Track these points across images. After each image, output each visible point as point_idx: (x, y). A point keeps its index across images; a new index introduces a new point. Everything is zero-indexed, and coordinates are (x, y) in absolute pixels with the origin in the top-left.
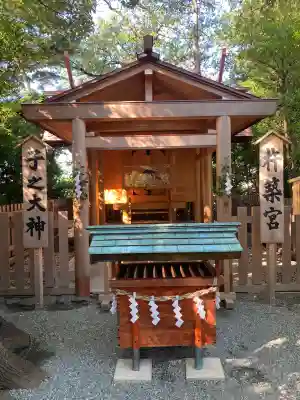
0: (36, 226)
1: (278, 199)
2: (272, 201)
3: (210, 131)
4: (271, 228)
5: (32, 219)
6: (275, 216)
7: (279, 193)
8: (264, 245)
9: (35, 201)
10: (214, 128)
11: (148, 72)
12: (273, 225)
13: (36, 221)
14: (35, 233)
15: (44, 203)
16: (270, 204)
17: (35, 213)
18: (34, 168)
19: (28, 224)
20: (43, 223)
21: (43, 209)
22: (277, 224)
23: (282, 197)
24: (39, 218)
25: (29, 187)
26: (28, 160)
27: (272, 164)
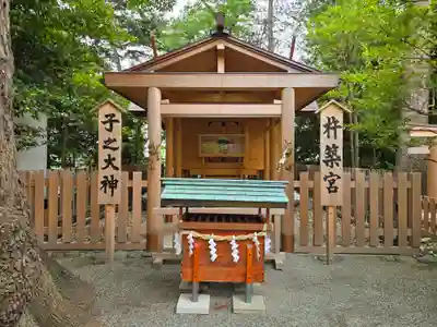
0: (110, 184)
1: (338, 165)
2: (332, 167)
3: (275, 101)
4: (330, 192)
5: (106, 177)
6: (334, 180)
7: (339, 158)
8: (325, 208)
9: (109, 161)
10: (279, 98)
11: (221, 46)
12: (332, 189)
13: (110, 179)
14: (109, 190)
15: (118, 163)
16: (329, 169)
17: (110, 171)
18: (110, 130)
19: (102, 182)
20: (117, 181)
21: (117, 169)
22: (336, 188)
23: (341, 163)
24: (112, 176)
25: (105, 147)
26: (104, 123)
27: (332, 132)
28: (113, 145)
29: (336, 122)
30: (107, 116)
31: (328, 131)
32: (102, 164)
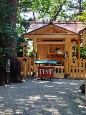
0: (25, 60)
3: (64, 41)
5: (24, 58)
6: (74, 60)
7: (75, 55)
9: (25, 55)
11: (51, 26)
12: (74, 62)
14: (25, 61)
16: (73, 58)
17: (25, 57)
18: (25, 48)
19: (23, 60)
20: (27, 59)
21: (27, 57)
22: (75, 62)
23: (76, 56)
25: (24, 52)
26: (24, 47)
27: (74, 49)
28: (26, 52)
29: (75, 47)
30: (25, 45)
31: (73, 49)
32: (23, 56)
